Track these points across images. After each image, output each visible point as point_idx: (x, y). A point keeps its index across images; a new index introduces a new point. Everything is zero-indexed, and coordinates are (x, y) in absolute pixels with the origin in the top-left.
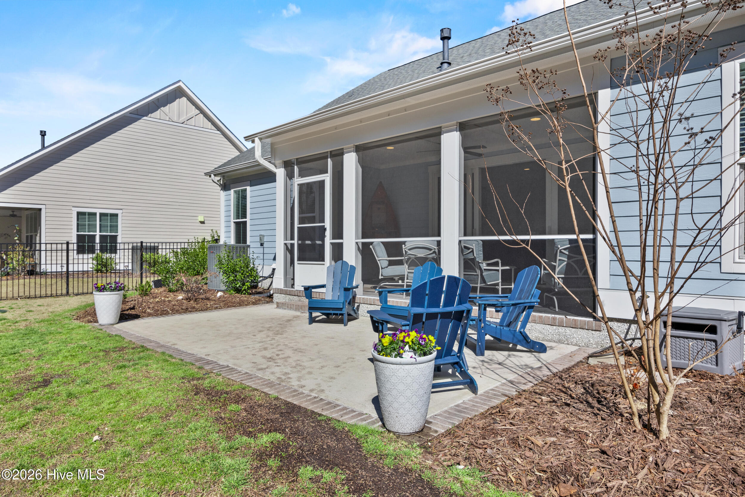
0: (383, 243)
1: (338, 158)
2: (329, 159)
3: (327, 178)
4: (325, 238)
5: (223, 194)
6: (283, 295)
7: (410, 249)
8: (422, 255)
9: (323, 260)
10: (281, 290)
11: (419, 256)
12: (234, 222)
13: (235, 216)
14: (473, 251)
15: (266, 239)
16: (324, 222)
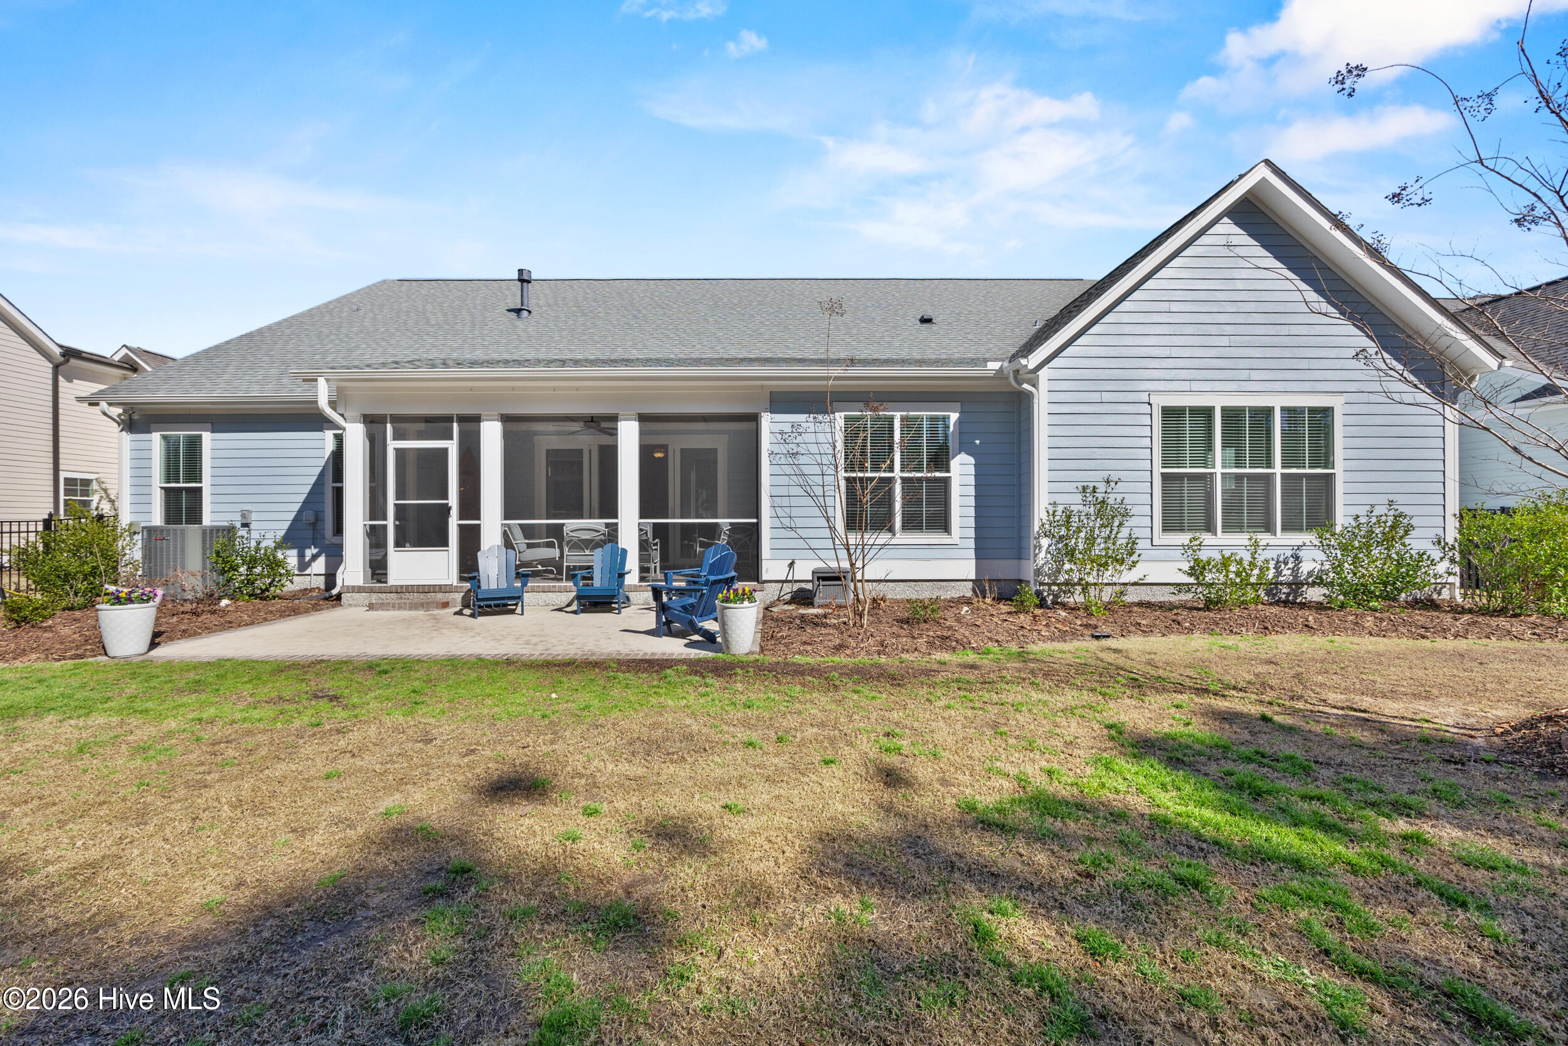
0: (519, 525)
1: (470, 426)
2: (455, 425)
3: (452, 447)
4: (450, 519)
5: (127, 437)
6: (364, 594)
7: (572, 531)
8: (588, 537)
9: (447, 545)
10: (359, 587)
11: (584, 537)
12: (161, 488)
13: (163, 478)
14: (646, 533)
15: (254, 516)
16: (447, 499)
